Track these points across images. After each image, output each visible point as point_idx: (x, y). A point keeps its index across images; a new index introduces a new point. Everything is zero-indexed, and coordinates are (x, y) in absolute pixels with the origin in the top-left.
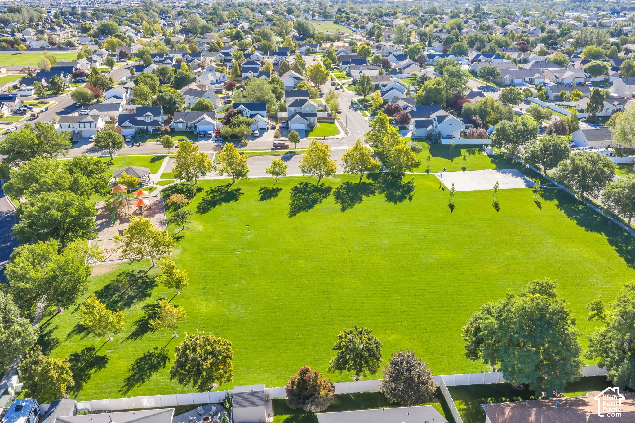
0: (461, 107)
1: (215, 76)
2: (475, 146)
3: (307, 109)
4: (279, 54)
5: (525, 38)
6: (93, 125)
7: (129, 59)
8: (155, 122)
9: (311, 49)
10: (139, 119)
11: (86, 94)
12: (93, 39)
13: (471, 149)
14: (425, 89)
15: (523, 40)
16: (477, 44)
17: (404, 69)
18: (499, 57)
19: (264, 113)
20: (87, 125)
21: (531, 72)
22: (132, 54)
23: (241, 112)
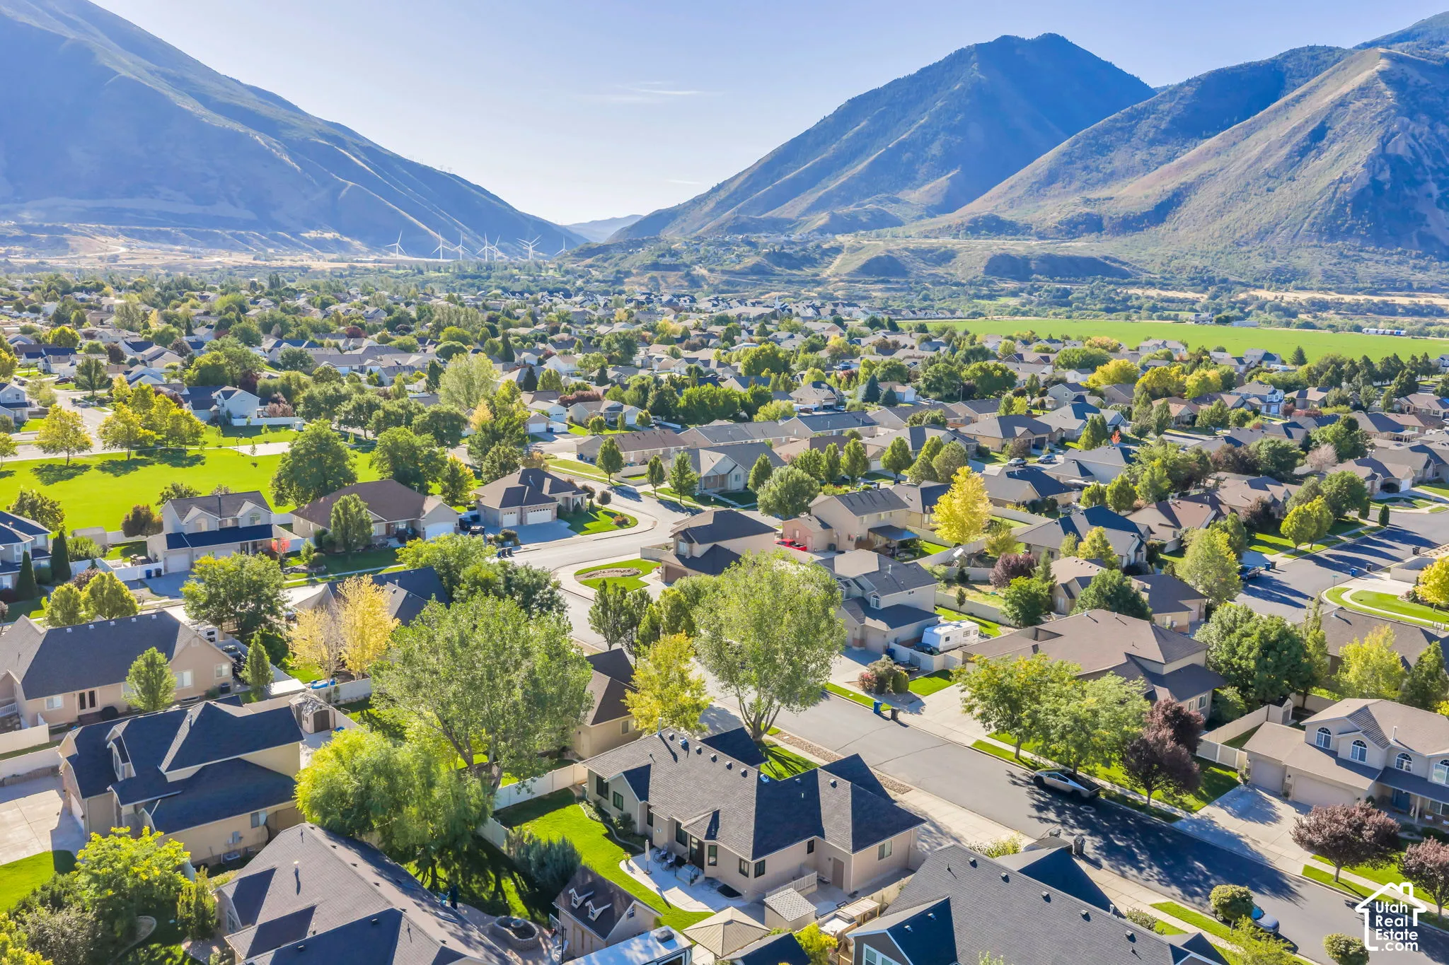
0: (255, 386)
2: (280, 426)
3: (9, 396)
5: (359, 323)
13: (275, 428)
14: (199, 367)
15: (354, 324)
16: (276, 328)
17: (151, 360)
18: (313, 345)
21: (361, 358)
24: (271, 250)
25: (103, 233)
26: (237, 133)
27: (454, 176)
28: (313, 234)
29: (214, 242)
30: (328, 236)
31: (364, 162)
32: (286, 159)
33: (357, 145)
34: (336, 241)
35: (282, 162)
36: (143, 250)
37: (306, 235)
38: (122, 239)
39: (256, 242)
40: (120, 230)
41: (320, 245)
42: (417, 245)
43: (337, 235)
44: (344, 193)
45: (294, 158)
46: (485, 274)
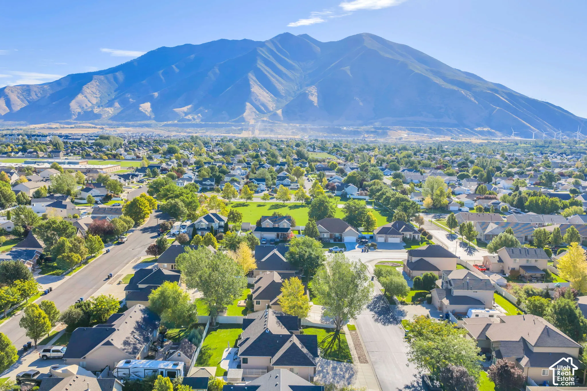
1: (241, 171)
3: (285, 182)
4: (280, 165)
5: (445, 163)
6: (182, 184)
7: (189, 166)
8: (211, 185)
9: (303, 165)
10: (204, 183)
11: (174, 175)
12: (163, 156)
15: (443, 164)
18: (417, 171)
19: (264, 183)
20: (180, 184)
22: (190, 163)
23: (253, 182)
24: (461, 135)
25: (401, 130)
26: (455, 90)
27: (547, 103)
28: (479, 129)
29: (439, 133)
30: (485, 129)
31: (506, 99)
32: (473, 99)
33: (503, 92)
34: (488, 131)
35: (471, 101)
36: (413, 136)
37: (476, 129)
38: (407, 132)
39: (456, 132)
40: (407, 128)
41: (482, 133)
42: (525, 133)
43: (489, 129)
44: (495, 112)
45: (476, 99)
46: (547, 145)
